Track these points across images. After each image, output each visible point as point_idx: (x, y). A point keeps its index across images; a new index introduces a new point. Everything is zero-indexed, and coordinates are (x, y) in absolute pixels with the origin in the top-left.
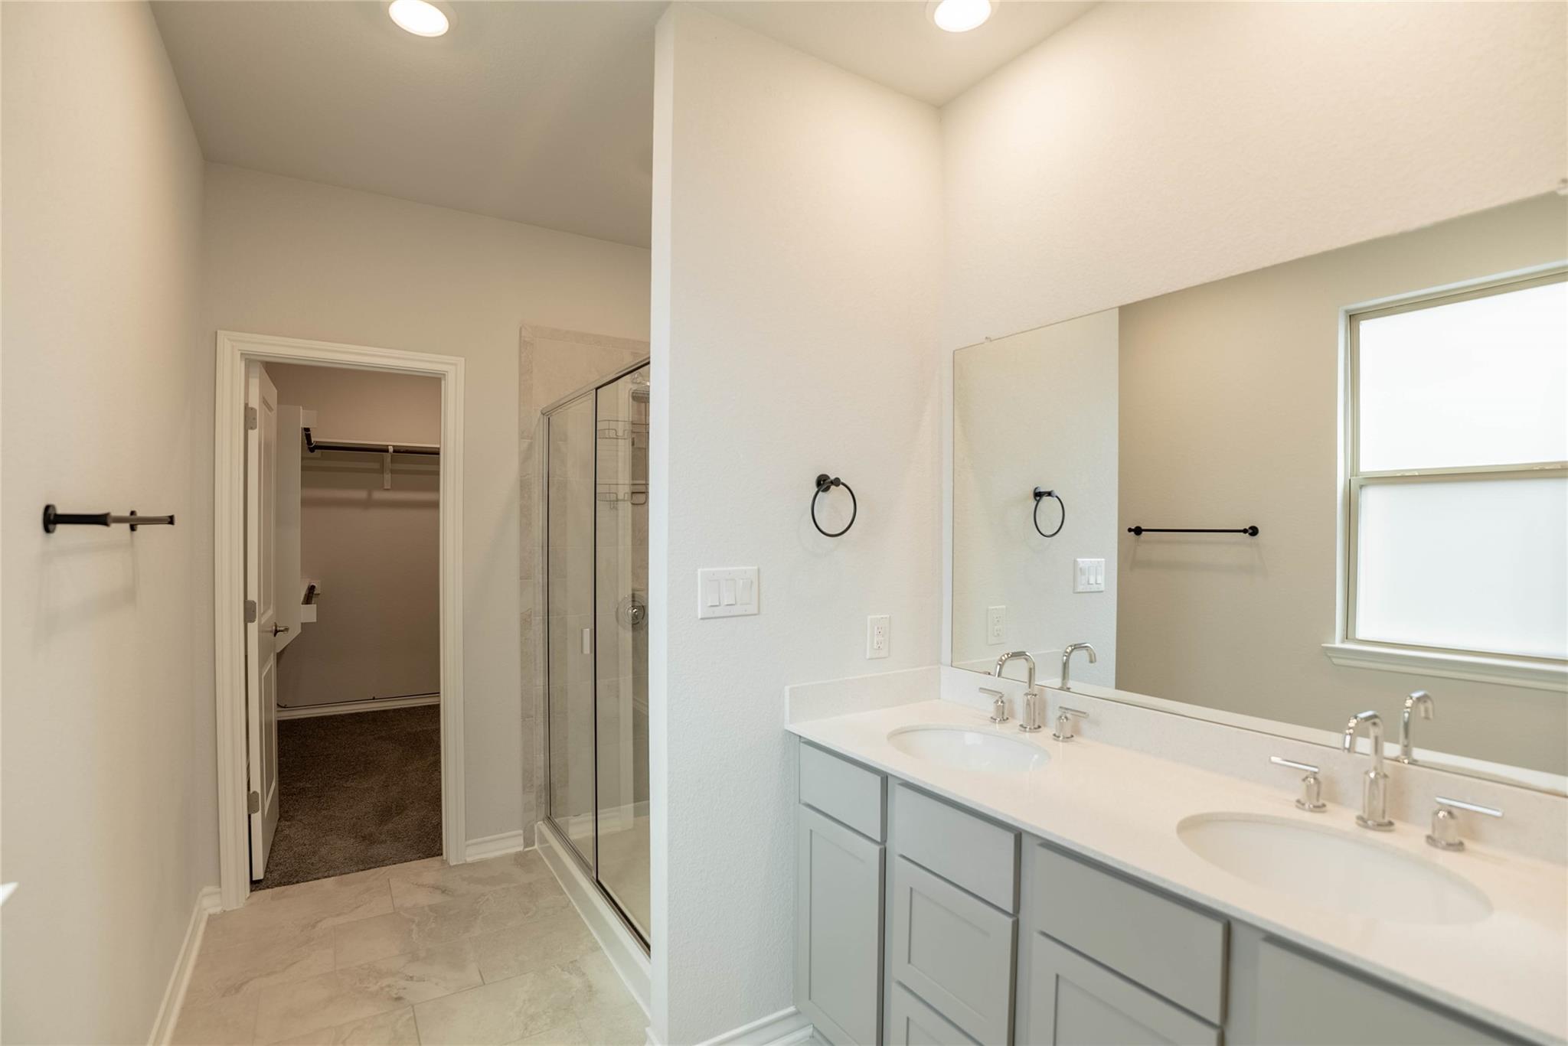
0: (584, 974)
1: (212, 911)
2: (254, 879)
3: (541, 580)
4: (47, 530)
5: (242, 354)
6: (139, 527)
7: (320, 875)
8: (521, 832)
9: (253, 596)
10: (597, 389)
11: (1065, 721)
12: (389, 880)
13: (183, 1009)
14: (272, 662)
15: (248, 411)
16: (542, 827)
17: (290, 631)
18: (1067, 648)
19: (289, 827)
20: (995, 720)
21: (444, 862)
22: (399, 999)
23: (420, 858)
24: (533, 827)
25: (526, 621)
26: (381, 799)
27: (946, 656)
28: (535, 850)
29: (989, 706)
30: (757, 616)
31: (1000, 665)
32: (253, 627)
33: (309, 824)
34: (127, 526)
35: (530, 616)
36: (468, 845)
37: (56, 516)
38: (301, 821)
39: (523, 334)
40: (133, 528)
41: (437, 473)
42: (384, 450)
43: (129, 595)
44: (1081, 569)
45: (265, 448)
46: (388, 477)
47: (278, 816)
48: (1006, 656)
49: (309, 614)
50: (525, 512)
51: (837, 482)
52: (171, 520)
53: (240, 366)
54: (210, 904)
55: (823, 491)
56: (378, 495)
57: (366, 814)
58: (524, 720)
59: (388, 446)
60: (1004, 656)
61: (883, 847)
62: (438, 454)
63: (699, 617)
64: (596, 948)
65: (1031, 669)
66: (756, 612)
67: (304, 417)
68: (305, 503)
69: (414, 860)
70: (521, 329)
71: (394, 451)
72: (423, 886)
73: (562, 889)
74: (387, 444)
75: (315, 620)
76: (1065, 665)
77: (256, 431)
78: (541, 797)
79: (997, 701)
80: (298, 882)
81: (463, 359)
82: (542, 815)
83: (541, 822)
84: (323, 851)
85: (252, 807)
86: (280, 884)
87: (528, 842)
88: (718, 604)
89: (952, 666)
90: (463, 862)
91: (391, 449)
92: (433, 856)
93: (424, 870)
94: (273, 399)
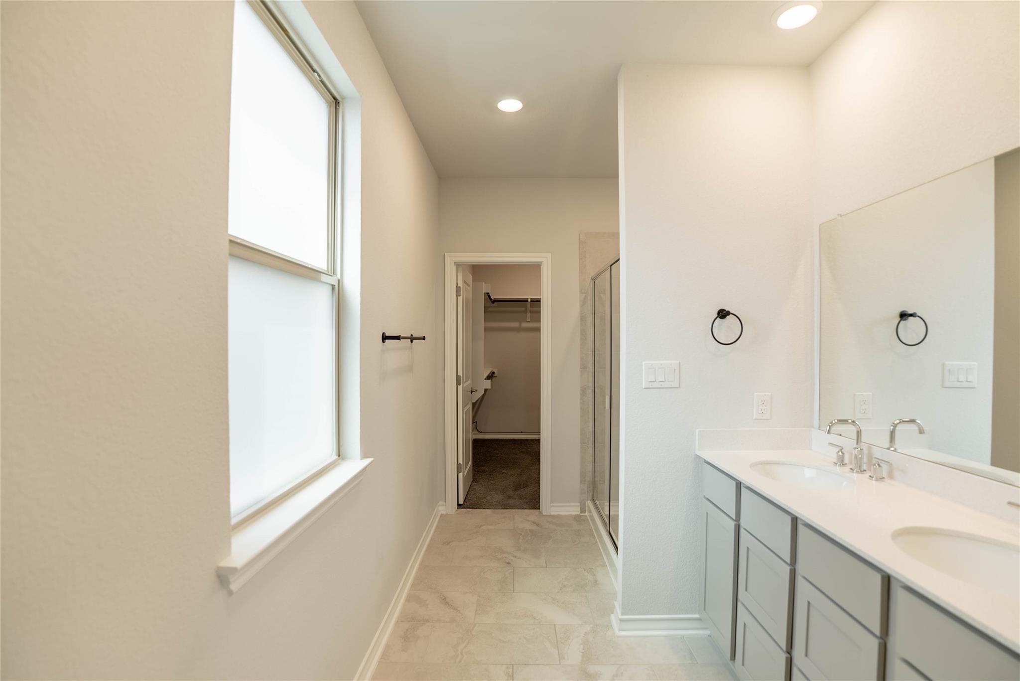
0: (595, 575)
1: (443, 512)
2: (459, 503)
3: (592, 370)
4: (383, 342)
5: (454, 263)
6: (414, 341)
7: (486, 507)
8: (579, 504)
9: (460, 373)
10: (611, 266)
11: (878, 467)
12: (514, 516)
13: (429, 545)
14: (470, 406)
15: (458, 288)
16: (589, 504)
17: (478, 392)
18: (895, 421)
19: (476, 485)
20: (836, 464)
21: (540, 512)
22: (509, 563)
23: (530, 509)
24: (585, 503)
25: (583, 391)
26: (517, 480)
27: (816, 423)
28: (586, 516)
29: (833, 453)
30: (679, 389)
31: (830, 426)
32: (460, 387)
33: (484, 485)
34: (409, 340)
35: (585, 389)
36: (552, 506)
37: (386, 336)
38: (481, 483)
39: (580, 238)
40: (412, 342)
41: (540, 312)
42: (526, 301)
43: (410, 369)
44: (949, 370)
45: (466, 303)
46: (529, 315)
47: (472, 480)
48: (836, 421)
49: (488, 384)
50: (583, 333)
51: (728, 313)
52: (424, 338)
53: (454, 268)
54: (441, 509)
55: (721, 318)
56: (524, 325)
57: (509, 485)
58: (581, 445)
59: (528, 298)
60: (835, 420)
61: (737, 523)
62: (540, 301)
63: (644, 387)
64: (604, 565)
65: (858, 432)
66: (677, 386)
67: (485, 288)
68: (486, 329)
69: (527, 509)
70: (579, 235)
71: (531, 301)
72: (529, 521)
73: (595, 536)
74: (527, 297)
75: (490, 388)
76: (892, 433)
77: (461, 297)
78: (590, 487)
79: (839, 452)
80: (476, 508)
81: (550, 254)
82: (590, 497)
83: (590, 501)
84: (489, 498)
85: (458, 471)
86: (468, 508)
87: (583, 510)
88: (664, 380)
89: (819, 429)
90: (549, 514)
91: (529, 300)
92: (536, 509)
93: (531, 514)
94: (470, 281)
